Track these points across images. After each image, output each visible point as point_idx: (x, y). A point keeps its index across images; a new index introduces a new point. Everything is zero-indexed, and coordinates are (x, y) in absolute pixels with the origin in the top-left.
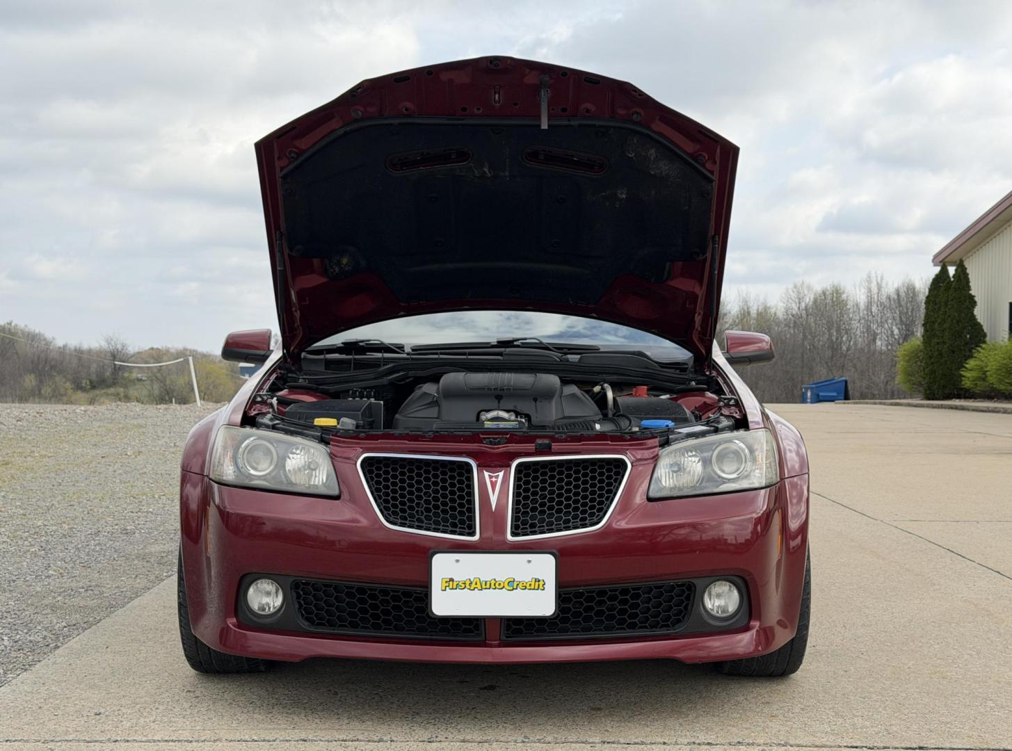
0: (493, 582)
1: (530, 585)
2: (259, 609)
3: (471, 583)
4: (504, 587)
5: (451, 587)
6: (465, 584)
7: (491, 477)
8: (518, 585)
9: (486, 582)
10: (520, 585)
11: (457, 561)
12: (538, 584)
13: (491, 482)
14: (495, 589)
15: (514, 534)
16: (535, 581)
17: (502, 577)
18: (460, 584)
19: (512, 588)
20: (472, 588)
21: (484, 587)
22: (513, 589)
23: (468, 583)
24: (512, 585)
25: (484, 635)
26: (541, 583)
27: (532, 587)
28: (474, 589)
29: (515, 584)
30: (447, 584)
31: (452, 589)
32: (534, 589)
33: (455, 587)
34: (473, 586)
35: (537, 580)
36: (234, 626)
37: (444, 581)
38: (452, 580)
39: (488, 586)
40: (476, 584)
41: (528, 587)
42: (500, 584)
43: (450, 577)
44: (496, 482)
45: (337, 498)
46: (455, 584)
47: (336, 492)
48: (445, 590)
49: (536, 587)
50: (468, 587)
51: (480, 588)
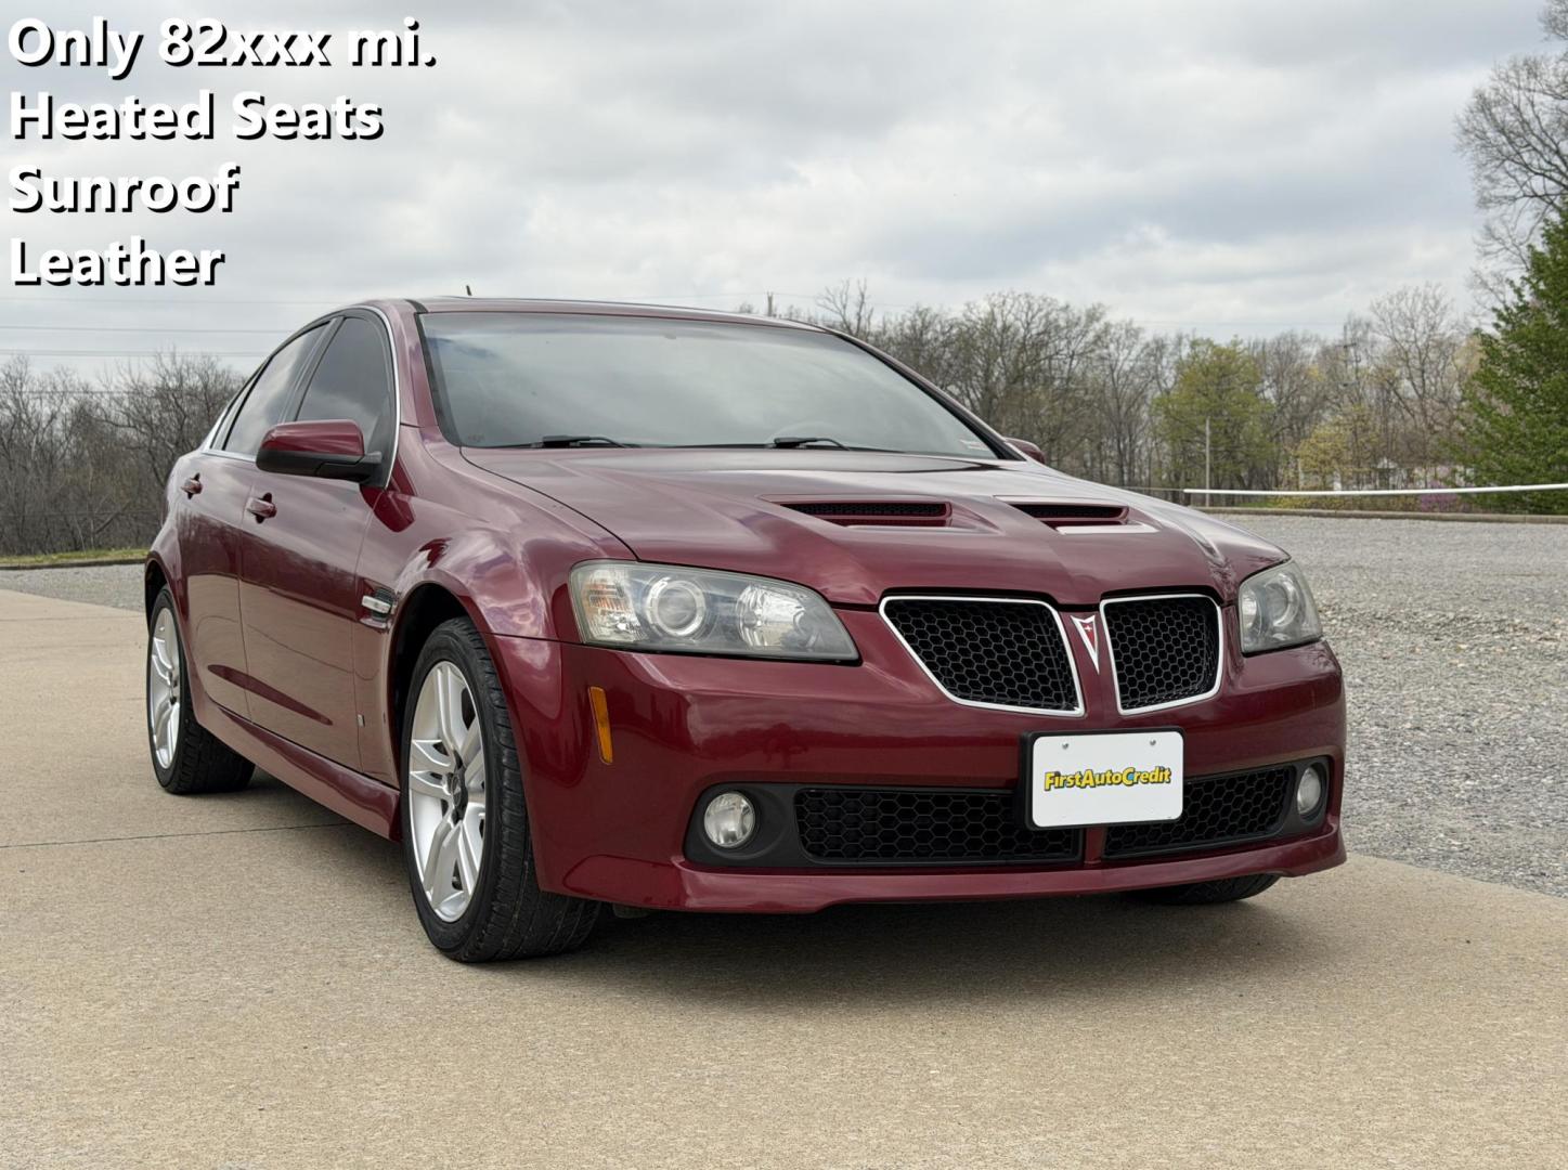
0: (1109, 775)
1: (1154, 776)
3: (1081, 778)
4: (1122, 781)
5: (1056, 785)
6: (1074, 779)
7: (1084, 625)
8: (1139, 777)
9: (1100, 775)
10: (1142, 778)
12: (1162, 776)
13: (1086, 631)
14: (1111, 784)
15: (1124, 707)
16: (1160, 771)
17: (1119, 768)
18: (1069, 779)
19: (1130, 783)
20: (1083, 785)
21: (1098, 782)
22: (1133, 784)
23: (1078, 777)
24: (1133, 778)
25: (1080, 854)
26: (1167, 773)
27: (1156, 780)
28: (1085, 787)
29: (1136, 775)
30: (1052, 781)
31: (1059, 787)
32: (1158, 782)
33: (1061, 784)
34: (1084, 781)
35: (1162, 770)
36: (681, 864)
37: (1049, 775)
38: (1058, 774)
39: (1102, 782)
40: (1088, 779)
41: (1151, 780)
42: (1117, 777)
43: (1055, 770)
44: (1092, 631)
45: (857, 663)
46: (1062, 779)
47: (853, 655)
48: (1049, 790)
49: (1161, 780)
50: (1078, 783)
51: (1092, 784)
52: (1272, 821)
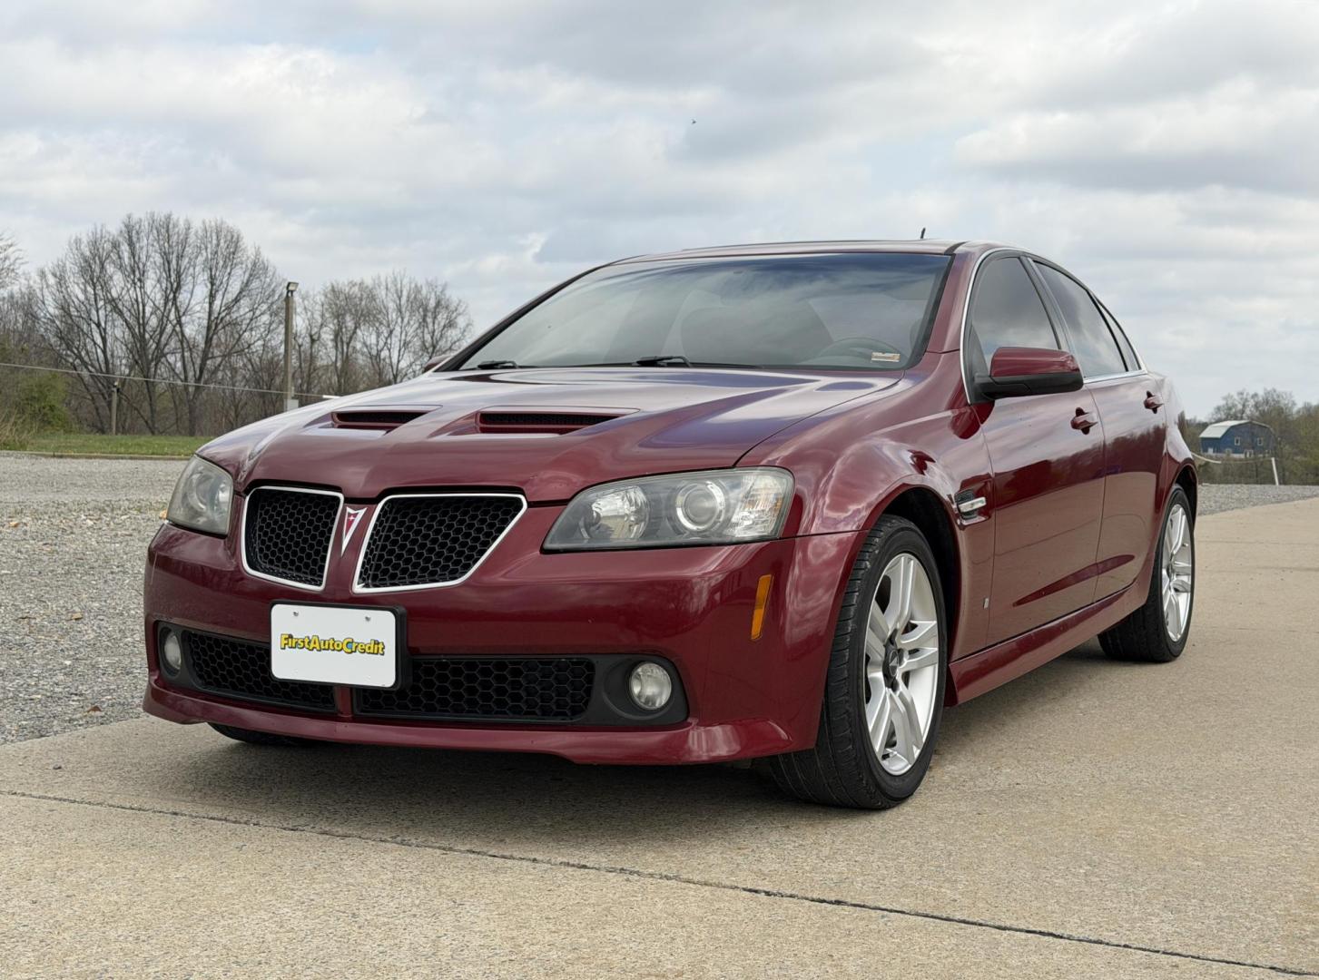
0: (331, 642)
1: (369, 648)
3: (309, 642)
6: (303, 642)
7: (350, 515)
8: (356, 647)
9: (325, 642)
12: (376, 648)
13: (348, 520)
15: (361, 586)
17: (340, 637)
18: (299, 642)
19: (350, 651)
21: (323, 647)
22: (352, 652)
23: (307, 641)
24: (351, 647)
25: (333, 706)
26: (381, 646)
27: (371, 651)
28: (312, 650)
29: (354, 645)
30: (286, 642)
32: (373, 653)
33: (294, 645)
34: (312, 645)
35: (377, 643)
39: (327, 647)
40: (315, 643)
44: (353, 521)
48: (284, 649)
50: (307, 646)
51: (318, 648)
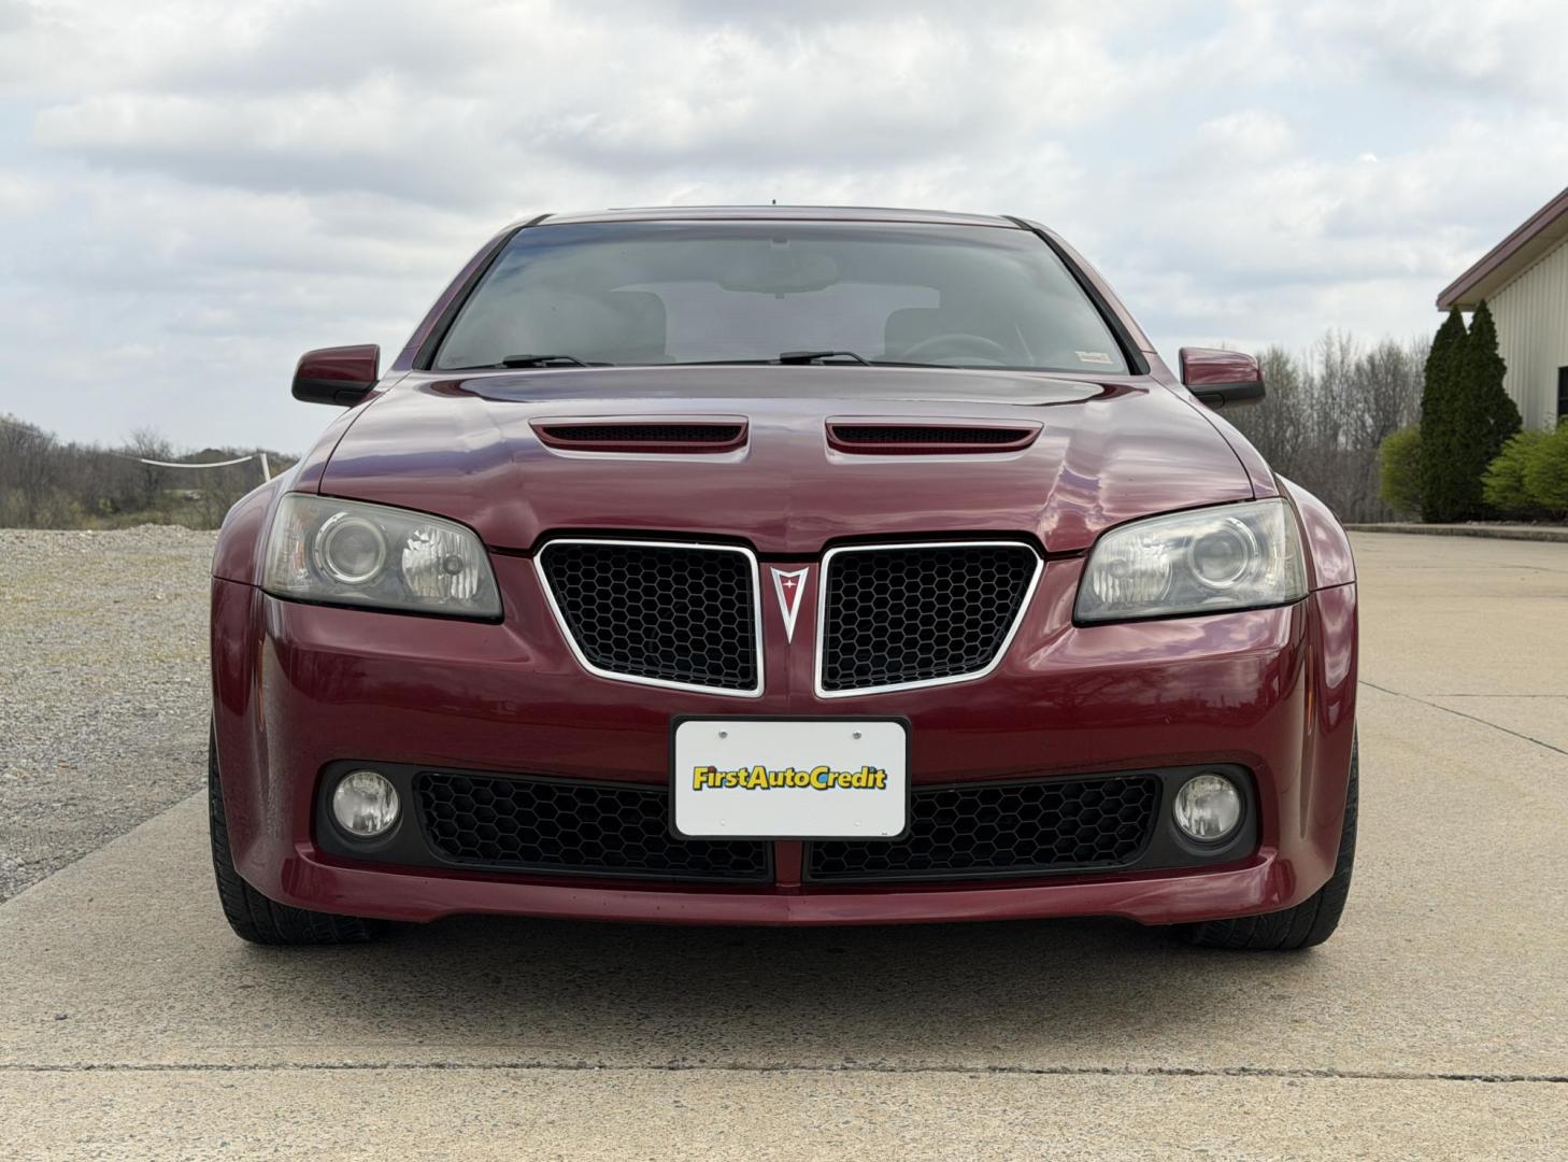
0: (789, 775)
1: (859, 780)
2: (355, 825)
3: (748, 777)
4: (809, 784)
5: (711, 783)
6: (737, 777)
7: (784, 579)
8: (835, 779)
9: (776, 775)
10: (841, 780)
11: (723, 735)
12: (873, 778)
13: (785, 588)
14: (794, 786)
15: (827, 686)
16: (869, 772)
17: (805, 766)
18: (729, 777)
19: (824, 785)
20: (751, 785)
21: (772, 782)
22: (827, 787)
23: (743, 775)
24: (826, 779)
25: (771, 872)
26: (879, 776)
27: (863, 784)
28: (754, 788)
29: (831, 777)
30: (704, 779)
31: (714, 786)
32: (866, 787)
33: (718, 783)
34: (753, 781)
35: (872, 771)
36: (309, 856)
37: (699, 771)
38: (713, 770)
39: (780, 782)
40: (758, 777)
41: (855, 783)
42: (802, 778)
43: (709, 765)
44: (794, 589)
45: (497, 620)
46: (719, 777)
47: (495, 610)
48: (700, 789)
49: (871, 784)
50: (742, 782)
51: (765, 785)
52: (1129, 848)
